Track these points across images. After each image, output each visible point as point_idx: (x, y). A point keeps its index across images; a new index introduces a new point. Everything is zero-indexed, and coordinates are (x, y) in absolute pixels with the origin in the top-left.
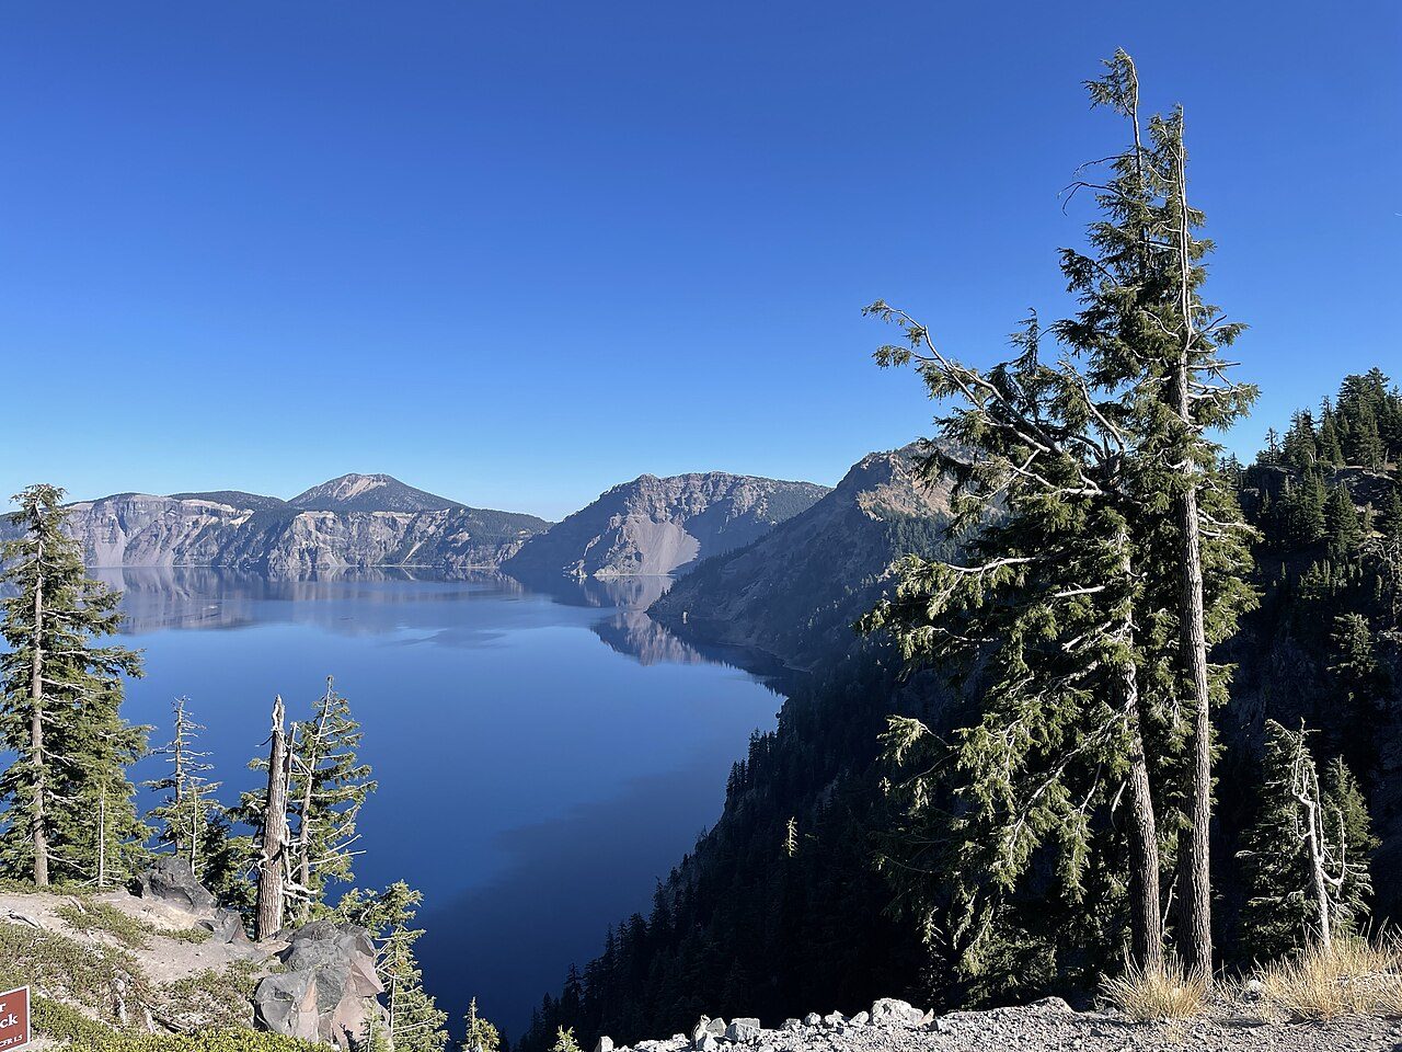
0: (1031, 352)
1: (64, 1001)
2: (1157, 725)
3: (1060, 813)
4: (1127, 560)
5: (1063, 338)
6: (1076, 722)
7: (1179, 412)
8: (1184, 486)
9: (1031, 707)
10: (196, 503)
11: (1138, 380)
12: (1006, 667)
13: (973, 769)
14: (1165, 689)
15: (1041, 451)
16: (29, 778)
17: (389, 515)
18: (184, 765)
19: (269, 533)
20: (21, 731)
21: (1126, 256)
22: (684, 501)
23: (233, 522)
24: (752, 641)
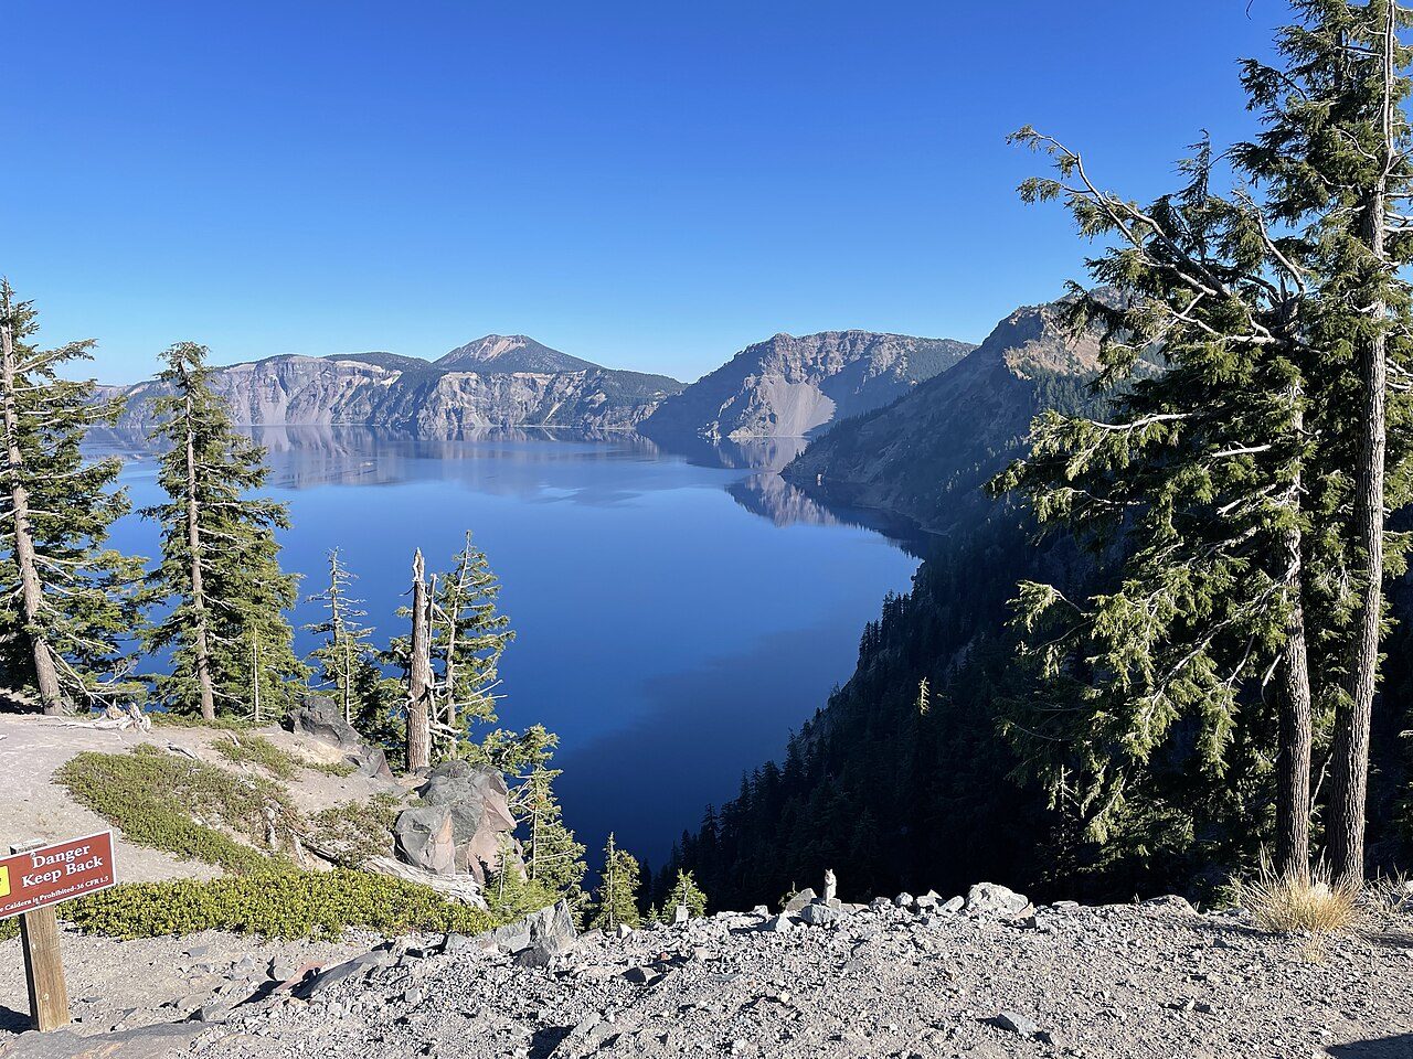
0: (1200, 182)
1: (218, 827)
2: (1322, 595)
3: (1204, 686)
4: (1299, 416)
5: (1239, 164)
6: (1228, 591)
7: (1371, 248)
8: (1372, 333)
9: (1178, 575)
10: (348, 364)
11: (1327, 210)
12: (1153, 531)
13: (1109, 639)
14: (1333, 557)
15: (1206, 294)
16: (192, 621)
17: (528, 376)
18: (340, 611)
19: (417, 393)
20: (182, 577)
21: (1319, 65)
22: (819, 361)
23: (382, 382)
24: (888, 503)
